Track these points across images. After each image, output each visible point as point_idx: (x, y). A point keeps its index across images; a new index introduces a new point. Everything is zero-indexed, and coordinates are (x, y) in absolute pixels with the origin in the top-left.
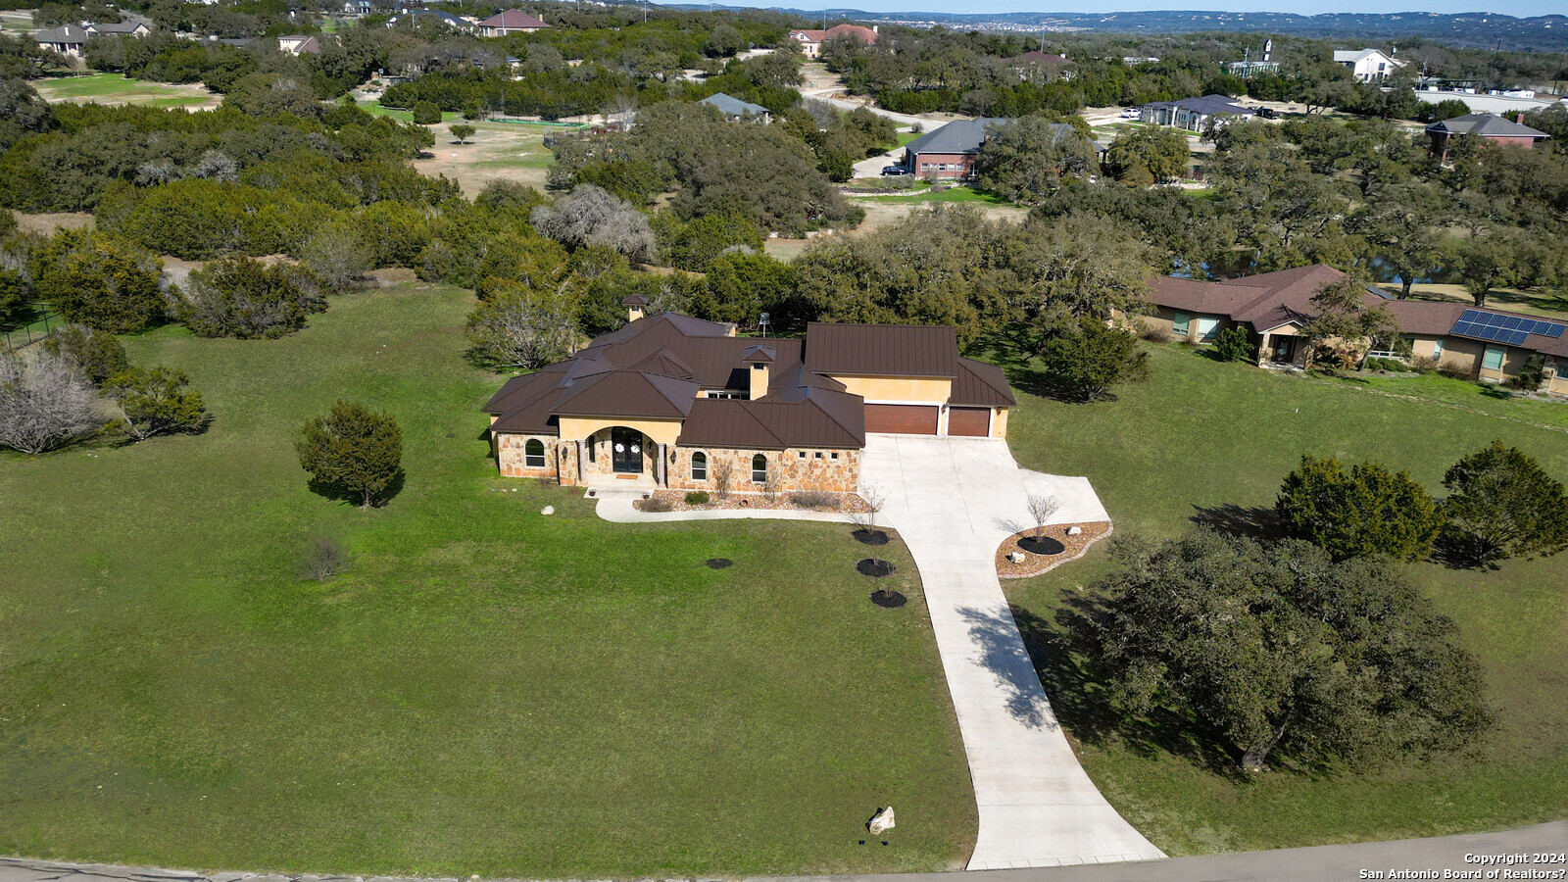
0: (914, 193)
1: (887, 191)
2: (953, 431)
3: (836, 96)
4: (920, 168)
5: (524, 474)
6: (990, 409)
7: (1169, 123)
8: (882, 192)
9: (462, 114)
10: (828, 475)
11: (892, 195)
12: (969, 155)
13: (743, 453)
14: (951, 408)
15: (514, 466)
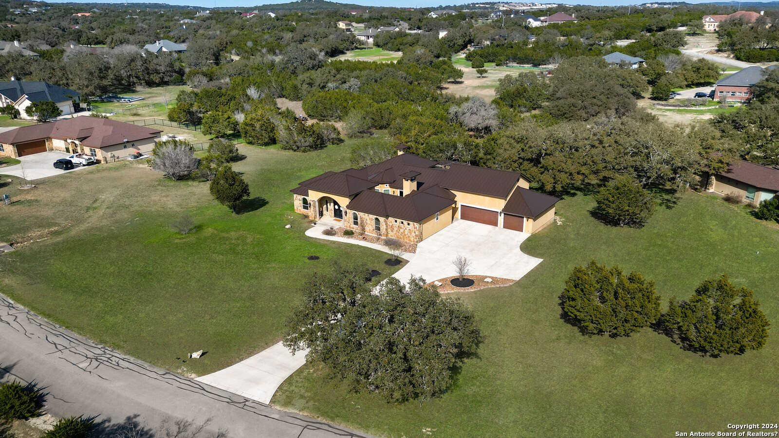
0: (704, 108)
1: (686, 106)
2: (506, 226)
3: (711, 52)
5: (301, 212)
6: (523, 217)
8: (682, 107)
9: (495, 64)
10: (406, 233)
11: (689, 109)
12: (752, 87)
13: (371, 216)
14: (505, 214)
15: (300, 209)
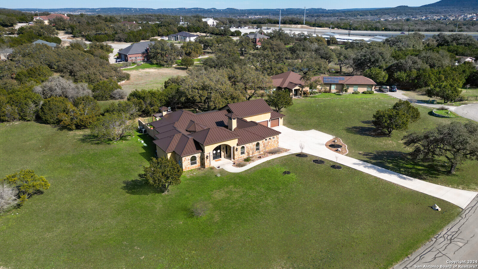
1: (125, 67)
3: (70, 38)
4: (129, 59)
5: (191, 168)
6: (279, 118)
7: (178, 40)
10: (272, 144)
11: (127, 68)
12: (143, 53)
13: (253, 143)
14: (271, 120)
15: (187, 167)
